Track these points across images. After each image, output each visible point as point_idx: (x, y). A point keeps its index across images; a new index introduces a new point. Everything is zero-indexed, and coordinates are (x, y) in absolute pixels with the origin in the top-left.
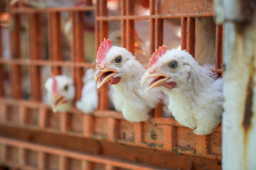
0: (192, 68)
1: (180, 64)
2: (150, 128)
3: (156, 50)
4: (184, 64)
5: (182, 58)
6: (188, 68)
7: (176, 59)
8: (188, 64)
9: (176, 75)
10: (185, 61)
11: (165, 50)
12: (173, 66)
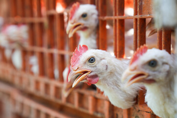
0: (170, 67)
1: (160, 63)
2: (134, 113)
3: (138, 49)
4: (164, 63)
5: (162, 58)
6: (167, 67)
7: (156, 58)
8: (167, 64)
9: (156, 73)
10: (165, 60)
11: (146, 49)
12: (153, 64)
